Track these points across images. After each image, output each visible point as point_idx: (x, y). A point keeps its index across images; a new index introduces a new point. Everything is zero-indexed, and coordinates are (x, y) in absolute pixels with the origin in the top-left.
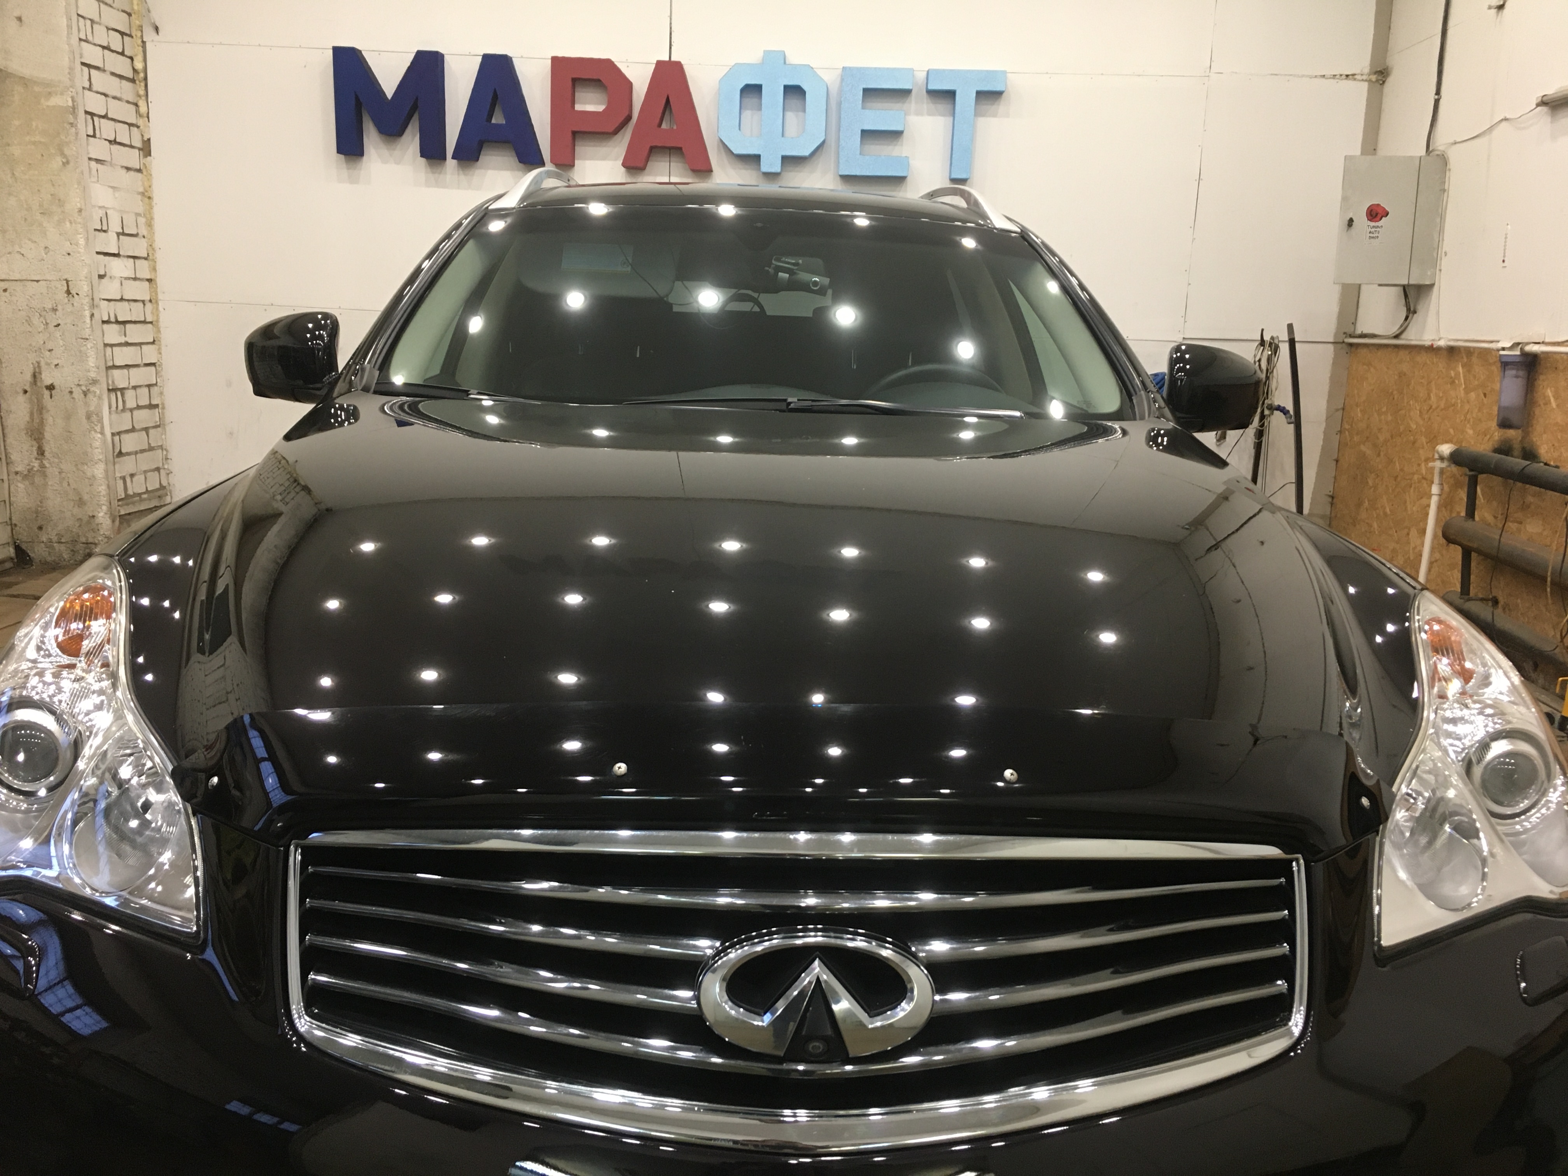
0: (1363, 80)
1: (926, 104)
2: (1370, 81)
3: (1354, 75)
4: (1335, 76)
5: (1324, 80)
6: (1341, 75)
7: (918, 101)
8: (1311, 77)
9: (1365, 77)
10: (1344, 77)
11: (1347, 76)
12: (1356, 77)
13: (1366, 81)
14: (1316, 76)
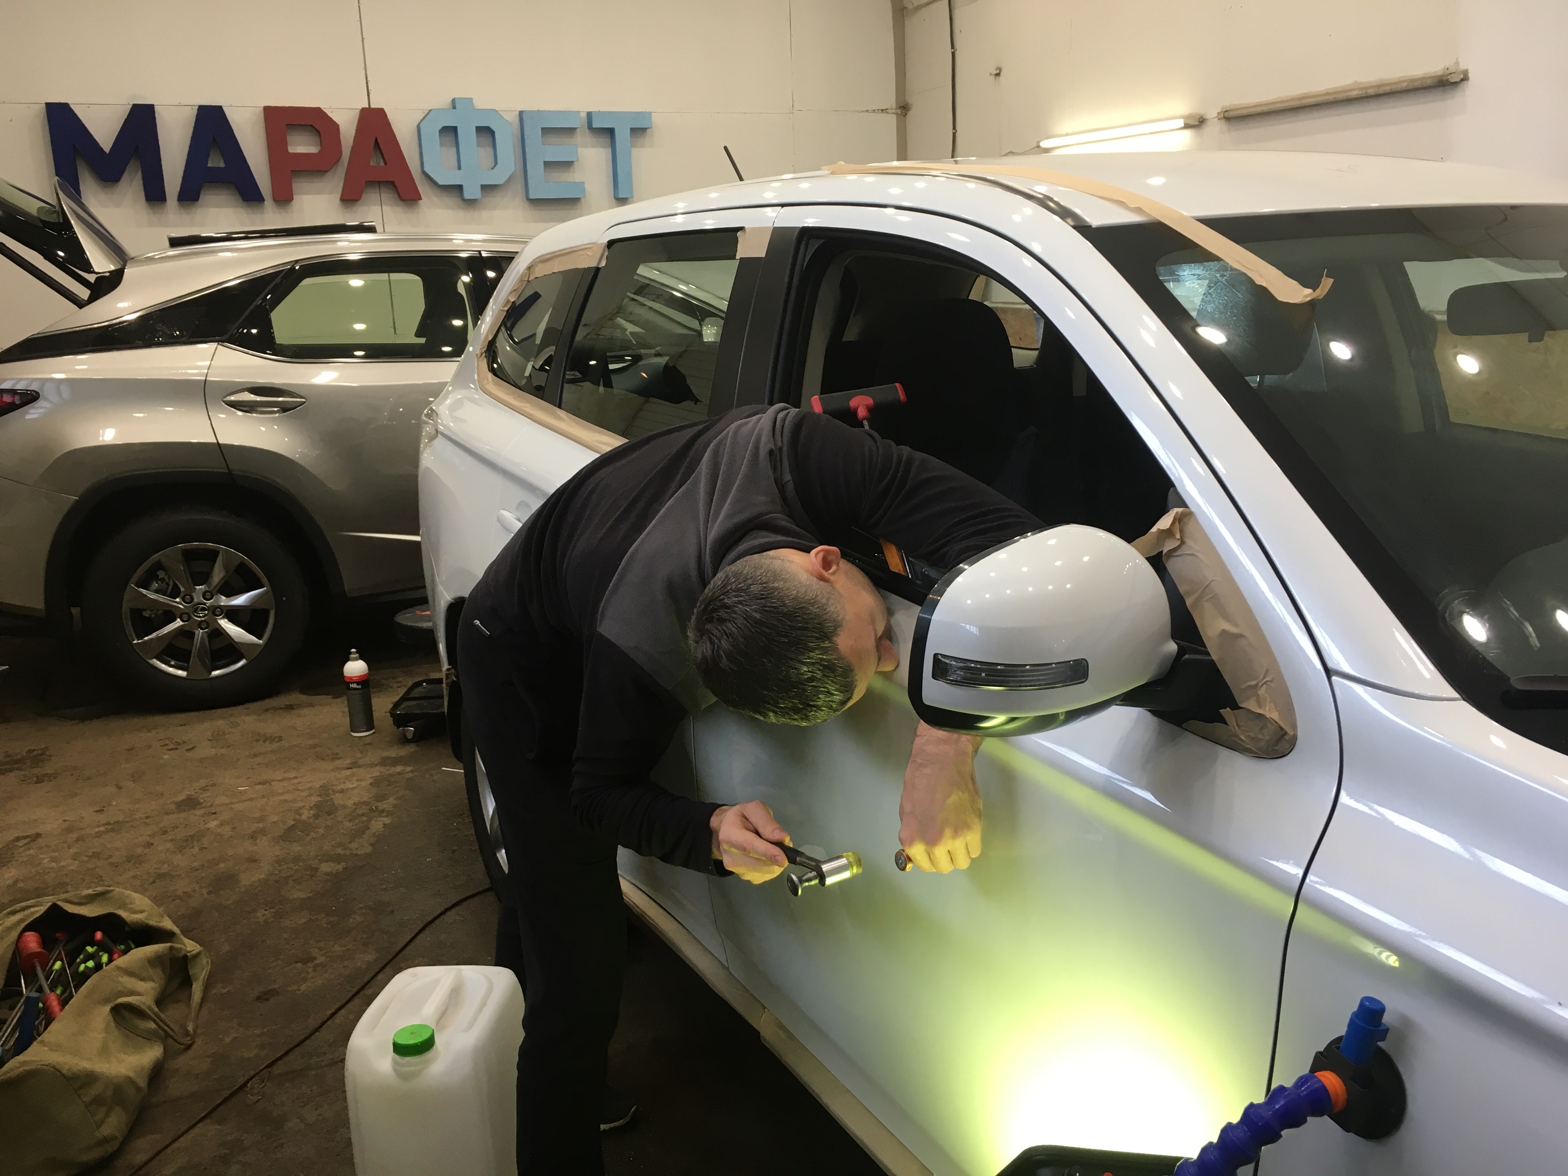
0: (892, 113)
1: (589, 138)
2: (897, 114)
3: (886, 109)
4: (874, 110)
5: (867, 113)
6: (878, 110)
7: (583, 138)
8: (859, 112)
9: (894, 111)
10: (880, 111)
11: (882, 110)
12: (888, 111)
13: (894, 113)
14: (862, 111)
